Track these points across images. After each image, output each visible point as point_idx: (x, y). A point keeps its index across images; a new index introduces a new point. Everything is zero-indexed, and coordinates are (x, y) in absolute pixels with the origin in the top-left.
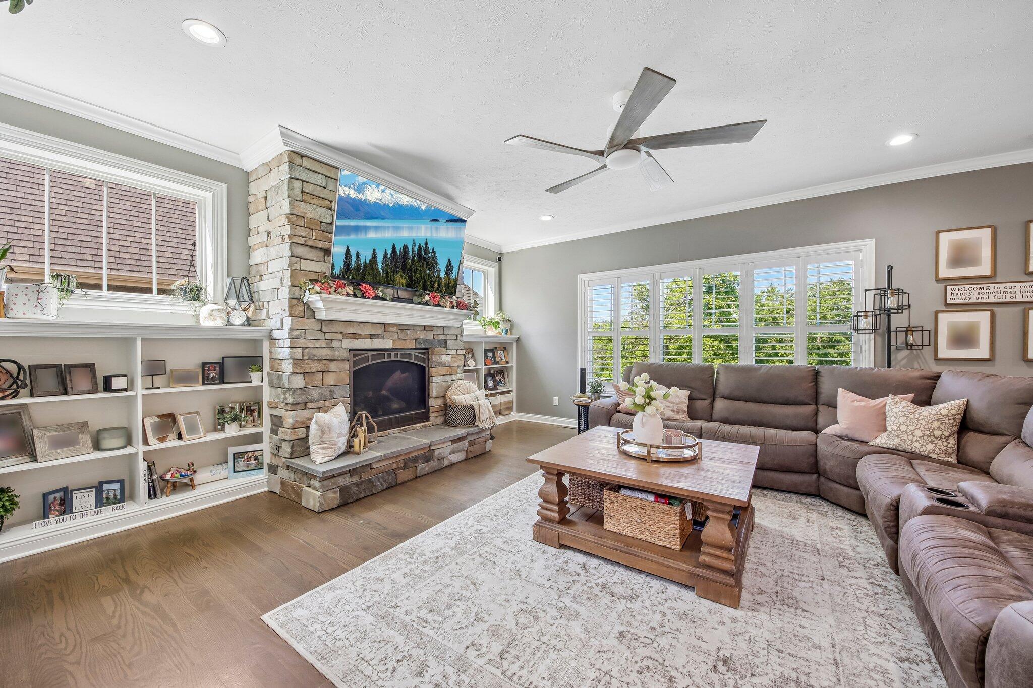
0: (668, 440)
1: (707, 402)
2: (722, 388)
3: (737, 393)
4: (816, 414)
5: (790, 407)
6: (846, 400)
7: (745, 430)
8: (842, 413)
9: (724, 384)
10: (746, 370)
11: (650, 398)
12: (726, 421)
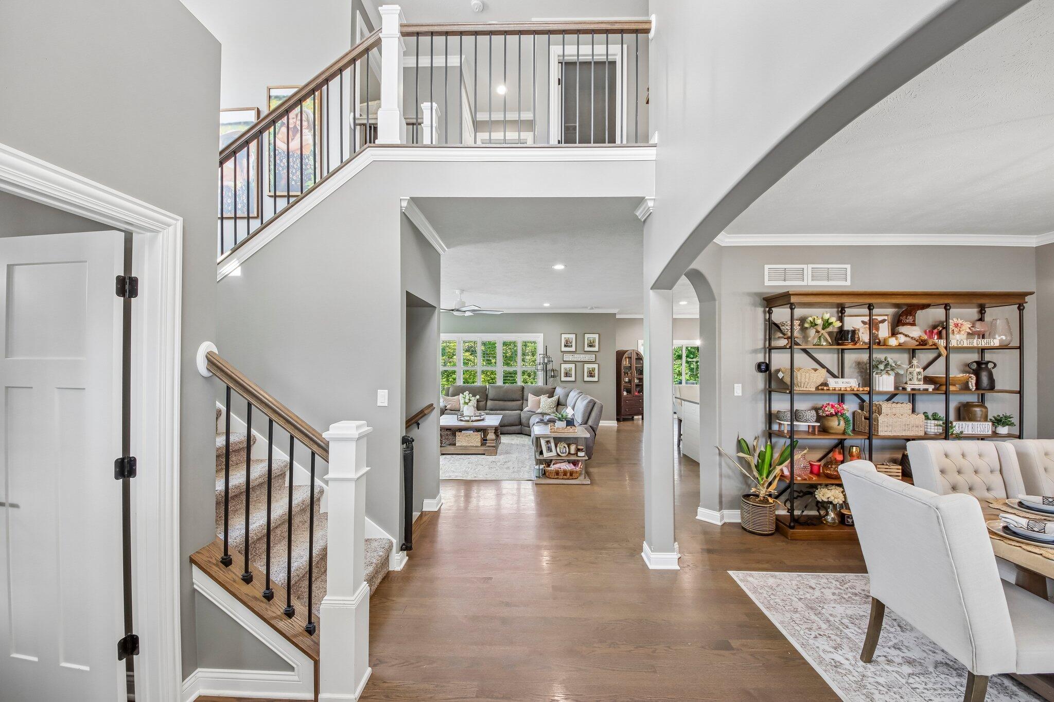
0: (475, 414)
1: (485, 402)
2: (490, 396)
3: (496, 398)
4: (523, 404)
5: (514, 402)
6: (531, 398)
7: (498, 412)
8: (530, 403)
9: (491, 394)
10: (500, 387)
11: (470, 400)
12: (492, 410)
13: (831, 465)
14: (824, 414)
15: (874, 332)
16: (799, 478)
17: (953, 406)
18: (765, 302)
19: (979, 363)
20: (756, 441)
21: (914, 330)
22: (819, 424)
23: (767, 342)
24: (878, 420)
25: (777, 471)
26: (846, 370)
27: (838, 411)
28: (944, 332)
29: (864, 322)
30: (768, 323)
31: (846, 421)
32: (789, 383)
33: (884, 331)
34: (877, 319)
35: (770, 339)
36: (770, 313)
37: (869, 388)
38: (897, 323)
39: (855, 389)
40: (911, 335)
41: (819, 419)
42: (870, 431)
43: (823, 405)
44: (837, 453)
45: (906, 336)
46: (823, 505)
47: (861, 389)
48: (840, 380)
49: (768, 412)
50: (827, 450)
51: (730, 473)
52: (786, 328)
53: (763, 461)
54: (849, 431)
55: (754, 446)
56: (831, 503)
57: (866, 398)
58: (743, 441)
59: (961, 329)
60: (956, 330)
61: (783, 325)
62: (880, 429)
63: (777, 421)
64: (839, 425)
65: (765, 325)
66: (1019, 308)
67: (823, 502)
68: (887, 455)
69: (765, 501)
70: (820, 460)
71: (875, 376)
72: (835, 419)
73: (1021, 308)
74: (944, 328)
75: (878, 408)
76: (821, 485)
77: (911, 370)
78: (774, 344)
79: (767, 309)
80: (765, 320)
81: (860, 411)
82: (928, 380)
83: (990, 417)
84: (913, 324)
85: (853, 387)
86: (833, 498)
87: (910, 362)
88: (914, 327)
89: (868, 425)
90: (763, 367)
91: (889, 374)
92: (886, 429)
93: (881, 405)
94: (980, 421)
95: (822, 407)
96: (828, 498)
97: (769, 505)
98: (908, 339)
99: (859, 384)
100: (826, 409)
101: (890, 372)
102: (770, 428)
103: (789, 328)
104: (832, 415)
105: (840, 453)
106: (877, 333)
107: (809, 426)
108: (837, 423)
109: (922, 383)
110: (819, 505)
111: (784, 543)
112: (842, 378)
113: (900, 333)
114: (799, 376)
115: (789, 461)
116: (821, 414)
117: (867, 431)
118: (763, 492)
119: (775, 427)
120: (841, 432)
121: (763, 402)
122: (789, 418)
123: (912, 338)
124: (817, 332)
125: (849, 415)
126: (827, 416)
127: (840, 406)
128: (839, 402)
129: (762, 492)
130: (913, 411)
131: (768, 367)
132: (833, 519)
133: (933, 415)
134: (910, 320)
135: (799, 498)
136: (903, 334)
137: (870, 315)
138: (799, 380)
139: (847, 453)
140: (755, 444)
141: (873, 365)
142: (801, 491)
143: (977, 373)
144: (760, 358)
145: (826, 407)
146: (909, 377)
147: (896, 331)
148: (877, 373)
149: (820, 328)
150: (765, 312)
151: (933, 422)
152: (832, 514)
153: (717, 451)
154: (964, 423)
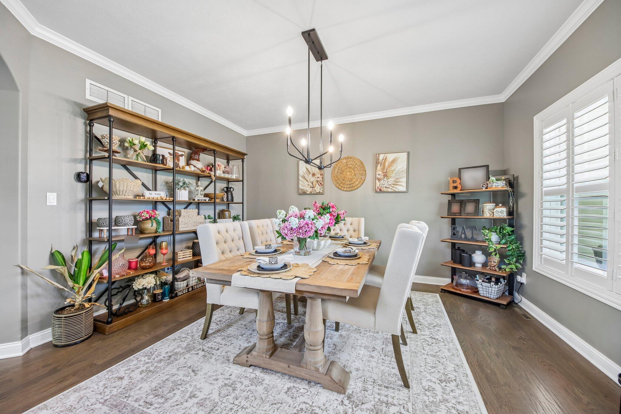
13: (146, 258)
14: (141, 219)
15: (176, 161)
16: (117, 276)
17: (217, 211)
18: (86, 115)
19: (227, 188)
20: (75, 250)
21: (199, 164)
22: (136, 227)
23: (88, 154)
24: (179, 221)
25: (96, 273)
26: (158, 187)
27: (152, 216)
28: (213, 169)
29: (170, 153)
30: (89, 135)
31: (158, 223)
32: (108, 192)
33: (182, 162)
34: (178, 153)
35: (91, 150)
36: (91, 126)
37: (173, 198)
38: (190, 158)
39: (164, 199)
40: (197, 167)
41: (136, 222)
42: (173, 229)
43: (140, 212)
44: (151, 248)
45: (195, 166)
46: (139, 293)
47: (168, 198)
48: (153, 192)
49: (88, 221)
50: (144, 248)
51: (40, 290)
52: (106, 141)
53: (80, 269)
54: (160, 230)
55: (72, 256)
56: (146, 288)
57: (171, 207)
58: (58, 254)
59: (221, 168)
60: (218, 168)
61: (103, 137)
62: (180, 226)
63: (98, 228)
64: (152, 226)
65: (86, 136)
66: (242, 161)
67: (139, 290)
68: (184, 245)
69: (82, 307)
70: (138, 257)
71: (177, 191)
72: (149, 221)
73: (243, 162)
74: (213, 166)
75: (179, 213)
76: (138, 276)
77: (197, 188)
78: (94, 155)
79: (88, 122)
80: (86, 132)
81: (167, 216)
82: (206, 195)
83: (232, 216)
84: (198, 160)
85: (162, 197)
86: (146, 284)
87: (197, 184)
88: (199, 162)
89: (172, 225)
90: (84, 177)
91: (185, 190)
92: (184, 226)
93: (180, 211)
94: (228, 219)
95: (139, 214)
96: (143, 286)
97: (85, 311)
98: (196, 169)
99: (167, 195)
100: (143, 214)
101: (186, 188)
102: (91, 235)
103: (108, 140)
104: (147, 219)
105: (153, 249)
106: (178, 162)
107: (128, 229)
108: (151, 225)
109: (203, 196)
110: (136, 293)
111: (100, 342)
112: (155, 191)
113: (191, 165)
114: (118, 186)
115: (107, 263)
116: (138, 219)
117: (172, 229)
118: (79, 300)
119: (96, 235)
120: (154, 231)
121: (83, 211)
122: (108, 224)
123: (198, 168)
124: (135, 151)
125: (160, 218)
126: (143, 220)
127: (153, 212)
128: (153, 209)
129: (77, 300)
130: (198, 214)
131: (88, 177)
132: (147, 301)
133: (208, 217)
134: (197, 157)
135: (119, 293)
136: (193, 165)
137: (174, 149)
138: (117, 188)
139: (158, 248)
140: (73, 254)
141: (175, 183)
142: (121, 287)
143: (227, 192)
144: (81, 168)
145: (143, 213)
146: (196, 193)
147: (190, 163)
148: (178, 189)
149: (137, 148)
150: (85, 124)
151: (208, 220)
152: (146, 297)
153: (19, 270)
154: (222, 220)
